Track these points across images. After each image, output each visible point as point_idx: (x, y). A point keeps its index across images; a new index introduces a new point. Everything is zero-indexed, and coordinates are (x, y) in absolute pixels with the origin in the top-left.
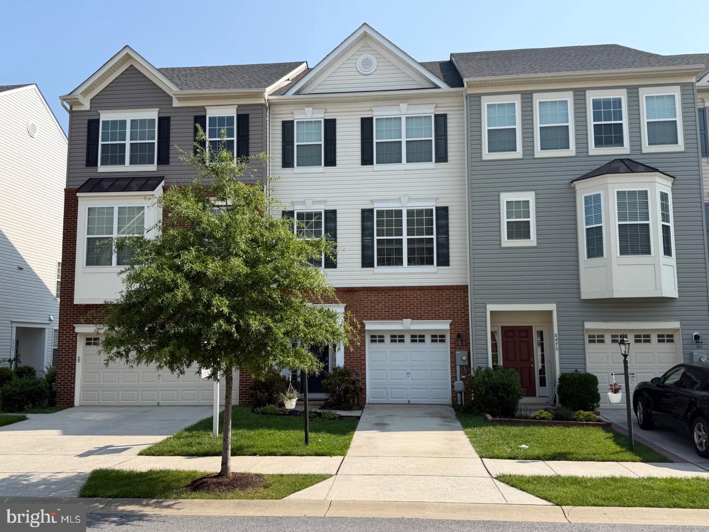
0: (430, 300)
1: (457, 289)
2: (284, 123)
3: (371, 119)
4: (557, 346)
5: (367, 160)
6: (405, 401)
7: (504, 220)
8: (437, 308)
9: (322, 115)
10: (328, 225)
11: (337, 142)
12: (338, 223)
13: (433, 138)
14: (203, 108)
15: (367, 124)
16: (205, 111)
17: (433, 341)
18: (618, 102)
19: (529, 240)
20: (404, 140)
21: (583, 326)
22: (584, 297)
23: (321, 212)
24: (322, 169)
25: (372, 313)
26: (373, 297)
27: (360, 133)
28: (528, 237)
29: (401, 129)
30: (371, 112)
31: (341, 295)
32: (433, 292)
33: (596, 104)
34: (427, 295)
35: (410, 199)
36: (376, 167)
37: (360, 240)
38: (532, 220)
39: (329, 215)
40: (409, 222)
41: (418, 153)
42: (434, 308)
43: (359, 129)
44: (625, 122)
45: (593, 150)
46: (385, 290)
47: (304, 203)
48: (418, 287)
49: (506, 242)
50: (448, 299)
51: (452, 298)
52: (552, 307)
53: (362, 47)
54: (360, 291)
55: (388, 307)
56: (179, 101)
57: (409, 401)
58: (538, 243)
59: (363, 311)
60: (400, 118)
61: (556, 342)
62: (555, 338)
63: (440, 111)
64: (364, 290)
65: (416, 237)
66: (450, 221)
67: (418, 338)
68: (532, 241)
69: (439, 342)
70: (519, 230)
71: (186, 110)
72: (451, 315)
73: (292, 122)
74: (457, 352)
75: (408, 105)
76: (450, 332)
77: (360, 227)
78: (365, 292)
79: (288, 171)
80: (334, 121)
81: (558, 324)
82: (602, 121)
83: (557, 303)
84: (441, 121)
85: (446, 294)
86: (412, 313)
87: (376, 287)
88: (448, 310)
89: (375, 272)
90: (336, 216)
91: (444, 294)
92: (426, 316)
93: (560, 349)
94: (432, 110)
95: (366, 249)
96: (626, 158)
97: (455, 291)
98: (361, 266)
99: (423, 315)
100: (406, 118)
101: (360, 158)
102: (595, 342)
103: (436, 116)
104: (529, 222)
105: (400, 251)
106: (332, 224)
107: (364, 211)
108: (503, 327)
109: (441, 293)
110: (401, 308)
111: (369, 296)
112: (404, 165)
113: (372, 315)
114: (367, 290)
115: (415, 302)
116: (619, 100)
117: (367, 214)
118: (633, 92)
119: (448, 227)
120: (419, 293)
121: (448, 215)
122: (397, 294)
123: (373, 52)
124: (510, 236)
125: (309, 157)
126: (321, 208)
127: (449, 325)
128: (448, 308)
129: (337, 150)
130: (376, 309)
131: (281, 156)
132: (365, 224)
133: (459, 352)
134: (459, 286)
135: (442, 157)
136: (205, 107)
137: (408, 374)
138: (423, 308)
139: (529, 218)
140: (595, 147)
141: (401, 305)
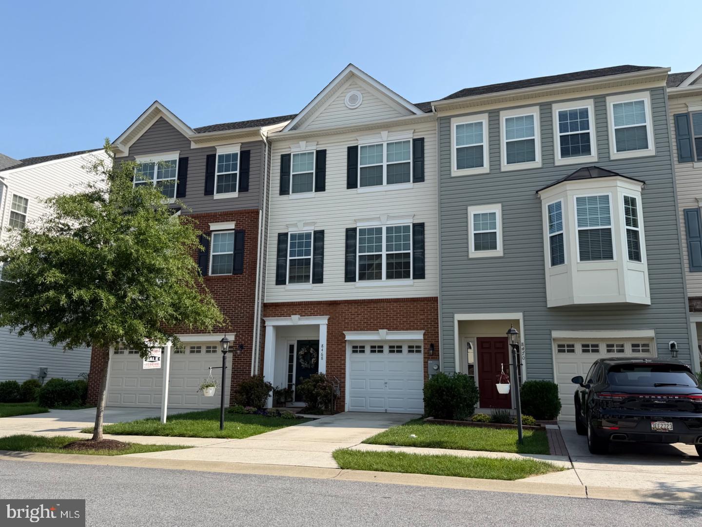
0: (405, 311)
1: (430, 301)
2: (283, 156)
3: (356, 147)
4: (524, 355)
5: (352, 184)
6: (382, 410)
7: (472, 232)
8: (412, 319)
9: (315, 148)
10: (317, 244)
11: (327, 170)
12: (325, 243)
13: (411, 161)
14: (214, 149)
15: (352, 152)
16: (216, 150)
17: (409, 351)
18: (584, 113)
19: (495, 250)
20: (385, 164)
21: (550, 334)
22: (550, 304)
23: (311, 233)
24: (313, 194)
25: (352, 324)
26: (353, 309)
27: (346, 160)
28: (495, 248)
29: (382, 155)
30: (356, 142)
31: (325, 307)
32: (409, 304)
33: (562, 116)
34: (402, 306)
35: (389, 217)
36: (360, 190)
37: (344, 257)
38: (499, 231)
39: (317, 235)
40: (389, 239)
41: (397, 175)
42: (409, 319)
43: (346, 157)
44: (592, 131)
45: (559, 160)
46: (365, 302)
47: (295, 225)
48: (394, 299)
49: (473, 253)
50: (423, 310)
51: (426, 310)
52: (518, 316)
53: (350, 85)
54: (342, 304)
55: (366, 318)
56: (196, 143)
57: (386, 410)
58: (504, 254)
59: (345, 323)
60: (382, 144)
61: (522, 351)
62: (522, 347)
63: (418, 136)
64: (345, 303)
65: (394, 252)
66: (426, 236)
67: (395, 348)
68: (499, 251)
69: (416, 352)
70: (485, 241)
71: (201, 151)
72: (425, 326)
73: (289, 155)
74: (429, 362)
75: (388, 132)
76: (424, 342)
77: (344, 245)
78: (346, 304)
79: (285, 197)
80: (325, 151)
81: (525, 333)
82: (568, 132)
83: (524, 312)
84: (419, 144)
85: (420, 306)
86: (388, 324)
87: (356, 300)
88: (422, 320)
89: (357, 286)
90: (323, 236)
91: (418, 305)
92: (402, 327)
93: (527, 359)
94: (411, 136)
95: (349, 264)
96: (593, 166)
97: (429, 302)
98: (344, 280)
99: (399, 326)
100: (388, 144)
101: (346, 182)
102: (565, 352)
103: (414, 140)
104: (495, 233)
105: (379, 266)
106: (319, 244)
107: (348, 230)
108: (479, 338)
109: (415, 305)
110: (379, 319)
111: (350, 308)
112: (385, 187)
113: (352, 326)
114: (348, 303)
115: (391, 313)
116: (586, 111)
117: (350, 233)
118: (600, 102)
119: (424, 242)
120: (395, 304)
121: (424, 230)
122: (375, 306)
123: (359, 89)
124: (477, 248)
125: (302, 185)
126: (310, 229)
127: (422, 336)
128: (422, 319)
129: (327, 177)
130: (356, 321)
131: (279, 185)
132: (349, 242)
133: (431, 362)
134: (432, 297)
135: (419, 177)
136: (216, 147)
137: (386, 383)
138: (399, 319)
139: (496, 229)
140: (562, 157)
141: (379, 316)
